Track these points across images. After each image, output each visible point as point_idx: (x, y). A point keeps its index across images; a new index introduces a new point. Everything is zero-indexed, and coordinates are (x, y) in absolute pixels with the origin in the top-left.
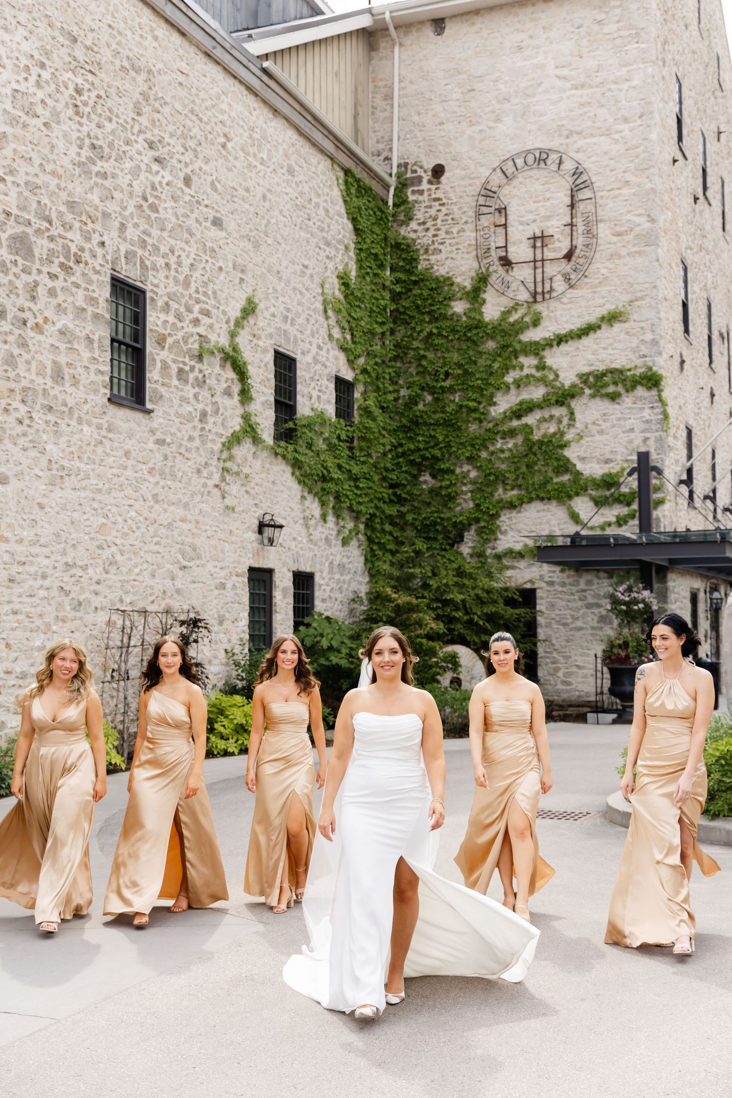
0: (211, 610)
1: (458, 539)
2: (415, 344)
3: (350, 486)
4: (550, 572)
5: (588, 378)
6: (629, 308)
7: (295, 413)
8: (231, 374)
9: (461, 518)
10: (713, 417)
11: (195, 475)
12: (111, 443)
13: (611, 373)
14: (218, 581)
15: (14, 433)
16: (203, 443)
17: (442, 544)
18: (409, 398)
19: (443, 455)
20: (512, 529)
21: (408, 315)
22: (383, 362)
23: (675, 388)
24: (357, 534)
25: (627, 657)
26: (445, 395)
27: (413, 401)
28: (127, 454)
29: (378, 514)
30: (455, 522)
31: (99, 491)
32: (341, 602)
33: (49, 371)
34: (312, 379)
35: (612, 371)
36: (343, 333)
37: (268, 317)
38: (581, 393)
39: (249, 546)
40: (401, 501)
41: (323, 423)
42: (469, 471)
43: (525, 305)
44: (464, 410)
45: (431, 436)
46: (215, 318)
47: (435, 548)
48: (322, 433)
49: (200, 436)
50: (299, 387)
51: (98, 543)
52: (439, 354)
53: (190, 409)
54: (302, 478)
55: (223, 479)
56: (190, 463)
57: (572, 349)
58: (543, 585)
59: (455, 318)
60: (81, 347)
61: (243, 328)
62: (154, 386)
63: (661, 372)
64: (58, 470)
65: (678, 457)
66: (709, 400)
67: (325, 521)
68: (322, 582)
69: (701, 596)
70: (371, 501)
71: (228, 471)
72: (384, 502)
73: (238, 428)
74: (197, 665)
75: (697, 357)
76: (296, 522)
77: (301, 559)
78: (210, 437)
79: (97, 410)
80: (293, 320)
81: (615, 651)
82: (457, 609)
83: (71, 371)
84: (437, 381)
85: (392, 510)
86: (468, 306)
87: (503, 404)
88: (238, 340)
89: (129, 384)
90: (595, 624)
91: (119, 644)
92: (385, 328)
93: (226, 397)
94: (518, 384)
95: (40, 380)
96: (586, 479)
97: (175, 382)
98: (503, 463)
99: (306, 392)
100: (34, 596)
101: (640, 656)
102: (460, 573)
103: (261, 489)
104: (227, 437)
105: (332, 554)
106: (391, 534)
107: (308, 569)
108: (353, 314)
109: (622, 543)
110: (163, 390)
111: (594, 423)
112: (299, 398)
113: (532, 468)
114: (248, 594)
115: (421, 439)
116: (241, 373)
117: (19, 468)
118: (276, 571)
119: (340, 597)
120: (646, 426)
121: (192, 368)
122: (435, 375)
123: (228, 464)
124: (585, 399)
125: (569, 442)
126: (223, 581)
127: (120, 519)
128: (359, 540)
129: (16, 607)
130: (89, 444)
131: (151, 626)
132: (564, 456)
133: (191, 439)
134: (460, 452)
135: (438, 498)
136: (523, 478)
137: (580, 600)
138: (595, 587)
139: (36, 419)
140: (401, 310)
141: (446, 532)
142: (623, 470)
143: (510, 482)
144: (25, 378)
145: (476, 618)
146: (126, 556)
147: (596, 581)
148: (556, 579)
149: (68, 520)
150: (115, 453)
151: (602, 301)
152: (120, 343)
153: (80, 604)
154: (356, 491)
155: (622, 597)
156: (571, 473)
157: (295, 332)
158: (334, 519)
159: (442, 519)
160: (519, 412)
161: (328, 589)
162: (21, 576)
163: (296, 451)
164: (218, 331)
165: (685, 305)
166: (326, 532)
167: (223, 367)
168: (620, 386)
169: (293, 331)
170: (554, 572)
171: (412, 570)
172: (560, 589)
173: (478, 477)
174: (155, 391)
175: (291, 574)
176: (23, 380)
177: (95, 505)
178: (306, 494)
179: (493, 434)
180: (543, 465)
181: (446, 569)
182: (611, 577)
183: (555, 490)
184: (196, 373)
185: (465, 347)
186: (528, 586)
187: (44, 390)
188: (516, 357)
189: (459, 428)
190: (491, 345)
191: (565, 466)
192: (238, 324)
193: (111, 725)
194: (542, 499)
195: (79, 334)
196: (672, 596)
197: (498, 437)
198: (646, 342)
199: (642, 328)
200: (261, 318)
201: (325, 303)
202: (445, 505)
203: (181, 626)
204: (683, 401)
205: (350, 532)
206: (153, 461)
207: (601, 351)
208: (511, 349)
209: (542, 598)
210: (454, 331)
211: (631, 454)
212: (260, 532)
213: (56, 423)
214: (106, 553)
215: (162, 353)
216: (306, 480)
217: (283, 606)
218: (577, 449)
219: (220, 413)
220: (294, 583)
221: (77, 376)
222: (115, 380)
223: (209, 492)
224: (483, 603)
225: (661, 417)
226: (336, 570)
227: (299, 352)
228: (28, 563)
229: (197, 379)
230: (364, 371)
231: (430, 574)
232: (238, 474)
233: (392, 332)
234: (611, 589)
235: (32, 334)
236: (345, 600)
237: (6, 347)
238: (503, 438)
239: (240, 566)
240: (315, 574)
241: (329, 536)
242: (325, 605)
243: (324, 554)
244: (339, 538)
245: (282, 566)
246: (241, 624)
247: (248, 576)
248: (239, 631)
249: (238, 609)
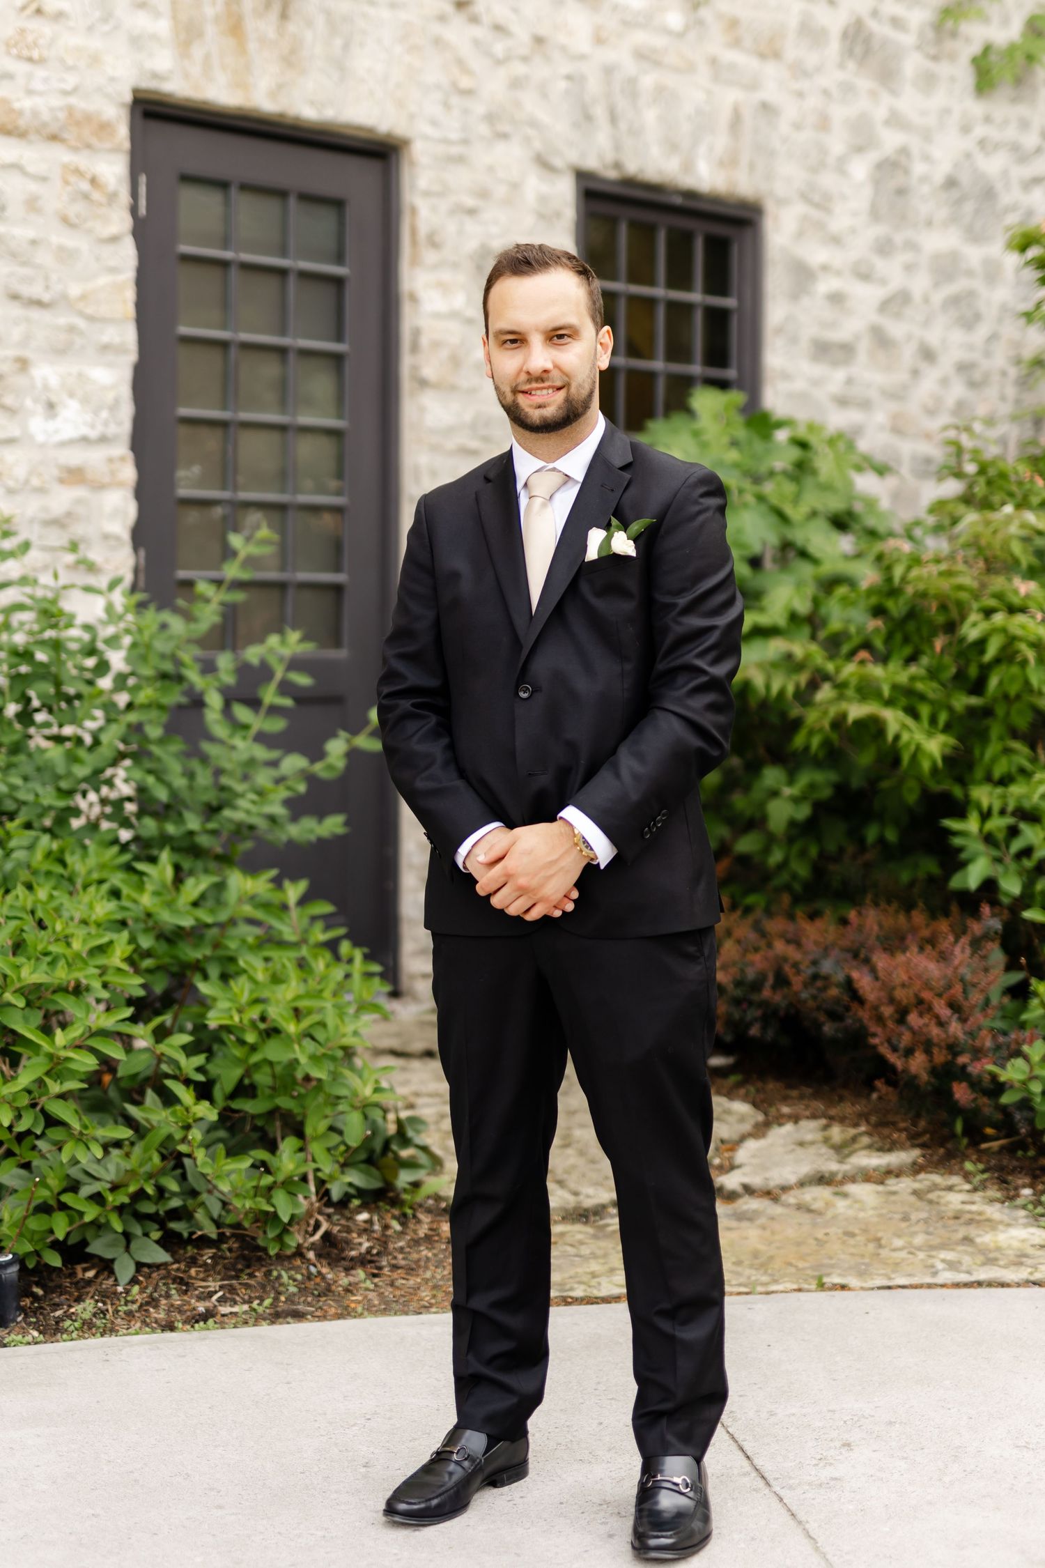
32: (964, 368)
68: (817, 255)
77: (645, 116)
105: (895, 121)
114: (127, 254)
118: (419, 152)
119: (954, 342)
161: (866, 296)
205: (1038, 28)
236: (1000, 359)
239: (40, 73)
240: (770, 207)
241: (873, 25)
242: (839, 375)
243: (840, 113)
244: (949, 45)
245: (484, 129)
246: (38, 426)
247: (127, 145)
248: (21, 472)
249: (17, 333)
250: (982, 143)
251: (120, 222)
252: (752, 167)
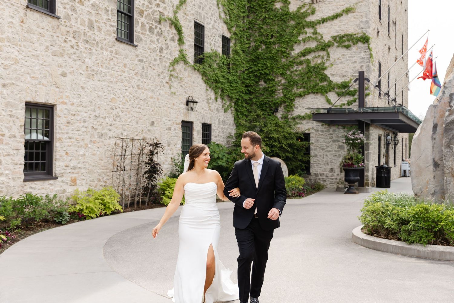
0: (164, 140)
1: (276, 111)
2: (258, 22)
3: (228, 85)
4: (317, 125)
5: (336, 38)
6: (356, 6)
7: (203, 51)
8: (175, 31)
9: (277, 101)
10: (389, 59)
11: (157, 77)
12: (117, 60)
13: (347, 36)
14: (168, 126)
15: (69, 52)
16: (161, 62)
17: (269, 112)
18: (255, 46)
19: (269, 72)
20: (300, 106)
21: (255, 9)
22: (244, 30)
23: (375, 43)
24: (231, 107)
25: (352, 164)
26: (271, 46)
27: (257, 48)
28: (125, 65)
29: (240, 99)
30: (275, 103)
31: (112, 82)
32: (223, 137)
33: (86, 24)
34: (211, 36)
35: (347, 35)
36: (226, 16)
37: (192, 5)
38: (333, 45)
39: (182, 111)
40: (250, 93)
41: (216, 56)
42: (281, 80)
43: (308, 4)
44: (280, 52)
45: (265, 64)
46: (167, 4)
47: (265, 115)
48: (216, 61)
49: (160, 59)
50: (205, 39)
51: (111, 107)
52: (269, 27)
53: (155, 46)
54: (206, 81)
55: (170, 80)
56: (155, 71)
57: (329, 25)
58: (313, 131)
59: (276, 11)
60: (102, 13)
61: (180, 9)
62: (138, 34)
63: (369, 36)
64: (91, 71)
65: (375, 75)
66: (388, 51)
67: (217, 101)
68: (215, 128)
69: (382, 138)
70: (237, 93)
71: (172, 76)
72: (243, 93)
73: (177, 56)
74: (157, 164)
75: (384, 31)
76: (203, 101)
77: (206, 118)
78: (164, 60)
79: (110, 43)
80: (203, 8)
81: (347, 161)
82: (275, 141)
83: (98, 24)
84: (268, 39)
85: (246, 97)
86: (282, 5)
87: (297, 50)
88: (178, 15)
89: (126, 33)
90: (337, 149)
91: (121, 154)
92: (244, 15)
93: (172, 41)
94: (304, 41)
95: (82, 28)
96: (334, 84)
97: (148, 33)
98: (297, 76)
99: (209, 41)
100: (80, 130)
101: (358, 163)
102: (277, 125)
103: (188, 85)
104: (172, 60)
105: (219, 116)
106: (246, 107)
107: (209, 123)
108: (230, 7)
109: (351, 113)
110: (142, 36)
111: (338, 59)
112: (205, 44)
113: (310, 79)
114: (181, 133)
115: (260, 65)
116: (179, 31)
117: (72, 69)
118: (194, 123)
119: (223, 135)
120: (362, 60)
121: (156, 27)
122: (267, 36)
123: (173, 73)
124: (334, 48)
125: (327, 67)
126: (170, 126)
127: (121, 96)
128: (231, 110)
129: (71, 135)
130: (106, 60)
131: (136, 146)
132: (324, 74)
133: (155, 60)
134: (277, 71)
135: (267, 92)
136: (306, 83)
137: (330, 138)
138: (337, 133)
139: (80, 46)
140: (252, 6)
141: (270, 107)
142: (351, 80)
143: (300, 85)
144: (75, 26)
145: (284, 145)
146: (124, 113)
147: (337, 130)
148: (319, 129)
149: (96, 95)
150: (119, 65)
151: (343, 3)
152: (122, 13)
153: (102, 135)
154: (230, 88)
155: (351, 137)
156: (327, 81)
158: (221, 100)
159: (269, 101)
160: (304, 54)
161: (218, 131)
162: (73, 121)
163: (204, 68)
164: (168, 10)
165: (380, 7)
166: (217, 106)
167: (170, 27)
168: (351, 42)
169: (203, 13)
170: (319, 126)
171: (255, 124)
172: (321, 133)
173: (285, 82)
174: (138, 36)
175: (201, 125)
176: (74, 27)
177: (109, 89)
178: (208, 88)
179: (292, 63)
180: (315, 78)
181: (270, 124)
182: (344, 128)
183: (320, 89)
184: (158, 29)
185: (281, 24)
186: (307, 132)
187: (84, 33)
188: (304, 28)
189: (277, 61)
190: (292, 23)
191: (325, 78)
192: (178, 8)
193: (117, 191)
194: (314, 93)
195: (102, 7)
196: (371, 137)
197: (295, 65)
198: (363, 22)
199: (361, 16)
200: (188, 6)
202: (270, 95)
203: (150, 146)
204: (378, 50)
205: (228, 106)
206: (137, 69)
207: (342, 26)
208: (301, 25)
209: (313, 137)
210: (275, 16)
211: (355, 73)
212: (187, 105)
213: (90, 49)
214: (115, 112)
215: (142, 19)
216: (208, 82)
217: (197, 138)
218: (330, 71)
219: (169, 49)
220: (202, 128)
221: (100, 27)
222: (119, 31)
223: (164, 85)
224: (287, 139)
225: (369, 56)
226: (221, 123)
227: (206, 23)
228: (76, 115)
229: (158, 32)
230: (235, 34)
231: (263, 126)
232: (177, 77)
233: (248, 16)
234: (345, 134)
235: (78, 5)
236: (225, 137)
237: (65, 10)
238: (297, 65)
239: (177, 120)
240: (212, 124)
241: (218, 108)
242: (216, 139)
243: (216, 116)
244: (223, 109)
245: (197, 120)
246: (177, 146)
247: (181, 124)
248: (177, 150)
249: (177, 139)
251: (181, 130)
252: (211, 121)
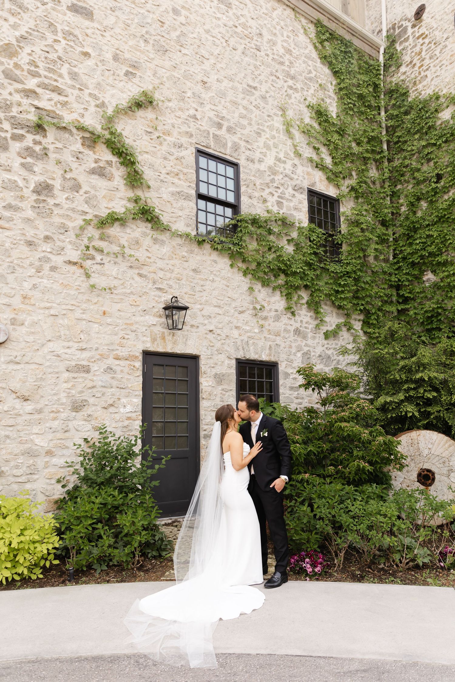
0: (55, 394)
3: (326, 283)
7: (240, 211)
11: (26, 249)
14: (73, 363)
16: (42, 215)
19: (440, 250)
24: (350, 329)
34: (267, 185)
37: (182, 116)
39: (144, 329)
41: (286, 224)
49: (35, 207)
53: (16, 178)
54: (248, 270)
55: (88, 257)
67: (293, 314)
68: (290, 371)
71: (98, 250)
76: (241, 312)
77: (252, 348)
78: (59, 211)
80: (231, 128)
88: (120, 126)
93: (95, 176)
99: (256, 194)
103: (171, 275)
104: (96, 216)
105: (306, 345)
107: (264, 357)
112: (245, 198)
114: (141, 379)
115: (418, 241)
118: (202, 357)
121: (19, 138)
123: (99, 243)
126: (85, 363)
128: (352, 335)
133: (12, 207)
157: (236, 140)
158: (312, 314)
166: (298, 325)
167: (89, 146)
175: (234, 362)
178: (258, 286)
184: (27, 143)
192: (122, 112)
200: (168, 115)
201: (288, 125)
205: (338, 327)
212: (167, 317)
216: (257, 274)
217: (218, 391)
219: (82, 192)
220: (238, 370)
223: (54, 267)
227: (244, 159)
229: (28, 149)
230: (353, 191)
232: (120, 255)
239: (124, 348)
240: (279, 363)
241: (301, 329)
242: (296, 393)
243: (293, 345)
244: (318, 331)
245: (216, 352)
246: (122, 410)
247: (141, 360)
248: (118, 418)
249: (118, 394)
250: (327, 348)
251: (140, 373)
252: (274, 356)
